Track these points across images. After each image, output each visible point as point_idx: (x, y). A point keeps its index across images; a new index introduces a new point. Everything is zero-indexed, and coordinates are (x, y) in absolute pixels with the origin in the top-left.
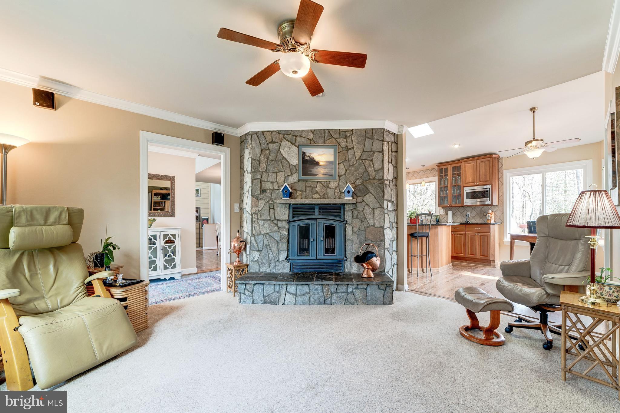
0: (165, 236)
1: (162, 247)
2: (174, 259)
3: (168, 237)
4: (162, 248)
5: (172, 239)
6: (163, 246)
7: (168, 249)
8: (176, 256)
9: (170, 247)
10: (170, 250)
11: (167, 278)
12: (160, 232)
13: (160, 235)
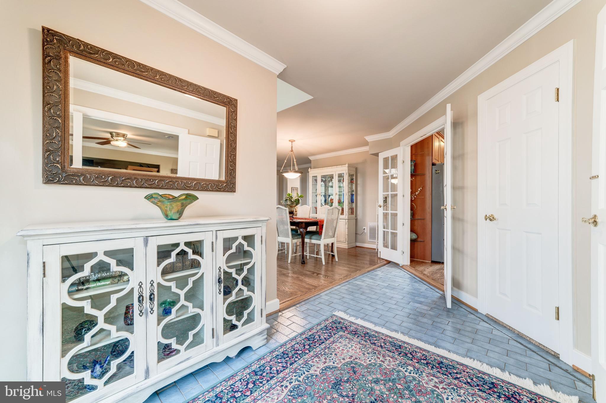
0: (228, 243)
1: (220, 275)
2: (250, 297)
3: (237, 243)
4: (220, 278)
5: (246, 248)
6: (222, 270)
7: (234, 275)
8: (253, 292)
9: (240, 270)
10: (240, 278)
11: (233, 354)
12: (214, 232)
13: (214, 241)
